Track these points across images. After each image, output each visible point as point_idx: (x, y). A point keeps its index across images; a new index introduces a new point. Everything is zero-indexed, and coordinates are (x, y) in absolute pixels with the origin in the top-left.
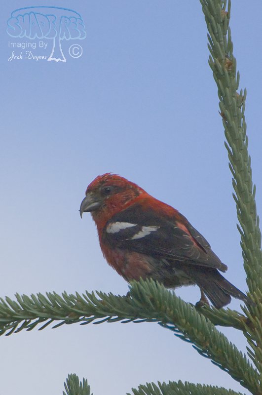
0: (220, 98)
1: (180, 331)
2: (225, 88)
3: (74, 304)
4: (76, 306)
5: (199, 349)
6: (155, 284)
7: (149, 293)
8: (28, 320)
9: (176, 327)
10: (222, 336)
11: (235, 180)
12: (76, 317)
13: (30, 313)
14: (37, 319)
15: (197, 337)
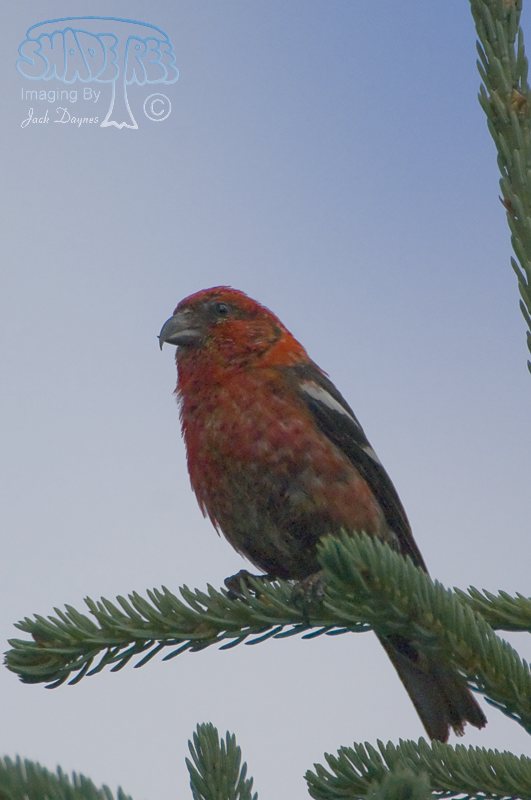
3: (204, 608)
6: (371, 545)
7: (359, 560)
8: (112, 649)
10: (504, 648)
12: (210, 633)
13: (117, 633)
14: (132, 645)
15: (458, 649)
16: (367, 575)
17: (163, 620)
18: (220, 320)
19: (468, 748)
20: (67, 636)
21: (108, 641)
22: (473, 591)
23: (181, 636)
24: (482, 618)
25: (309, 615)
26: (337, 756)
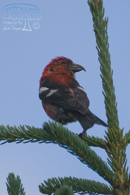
0: (94, 22)
1: (71, 149)
2: (96, 16)
3: (13, 132)
4: (14, 133)
5: (81, 159)
7: (54, 128)
9: (68, 147)
10: (93, 152)
11: (102, 67)
12: (14, 139)
19: (83, 179)
26: (47, 181)
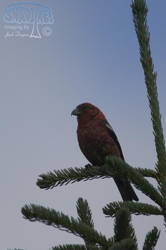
2: (147, 71)
3: (80, 172)
5: (136, 186)
6: (116, 158)
7: (114, 161)
8: (60, 181)
13: (61, 178)
14: (64, 180)
15: (136, 181)
16: (116, 165)
17: (71, 174)
18: (85, 110)
20: (50, 178)
21: (59, 179)
22: (139, 168)
23: (75, 178)
24: (141, 174)
25: (103, 174)
26: (109, 205)
